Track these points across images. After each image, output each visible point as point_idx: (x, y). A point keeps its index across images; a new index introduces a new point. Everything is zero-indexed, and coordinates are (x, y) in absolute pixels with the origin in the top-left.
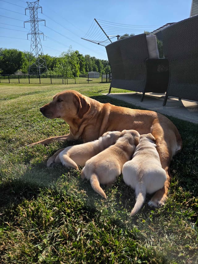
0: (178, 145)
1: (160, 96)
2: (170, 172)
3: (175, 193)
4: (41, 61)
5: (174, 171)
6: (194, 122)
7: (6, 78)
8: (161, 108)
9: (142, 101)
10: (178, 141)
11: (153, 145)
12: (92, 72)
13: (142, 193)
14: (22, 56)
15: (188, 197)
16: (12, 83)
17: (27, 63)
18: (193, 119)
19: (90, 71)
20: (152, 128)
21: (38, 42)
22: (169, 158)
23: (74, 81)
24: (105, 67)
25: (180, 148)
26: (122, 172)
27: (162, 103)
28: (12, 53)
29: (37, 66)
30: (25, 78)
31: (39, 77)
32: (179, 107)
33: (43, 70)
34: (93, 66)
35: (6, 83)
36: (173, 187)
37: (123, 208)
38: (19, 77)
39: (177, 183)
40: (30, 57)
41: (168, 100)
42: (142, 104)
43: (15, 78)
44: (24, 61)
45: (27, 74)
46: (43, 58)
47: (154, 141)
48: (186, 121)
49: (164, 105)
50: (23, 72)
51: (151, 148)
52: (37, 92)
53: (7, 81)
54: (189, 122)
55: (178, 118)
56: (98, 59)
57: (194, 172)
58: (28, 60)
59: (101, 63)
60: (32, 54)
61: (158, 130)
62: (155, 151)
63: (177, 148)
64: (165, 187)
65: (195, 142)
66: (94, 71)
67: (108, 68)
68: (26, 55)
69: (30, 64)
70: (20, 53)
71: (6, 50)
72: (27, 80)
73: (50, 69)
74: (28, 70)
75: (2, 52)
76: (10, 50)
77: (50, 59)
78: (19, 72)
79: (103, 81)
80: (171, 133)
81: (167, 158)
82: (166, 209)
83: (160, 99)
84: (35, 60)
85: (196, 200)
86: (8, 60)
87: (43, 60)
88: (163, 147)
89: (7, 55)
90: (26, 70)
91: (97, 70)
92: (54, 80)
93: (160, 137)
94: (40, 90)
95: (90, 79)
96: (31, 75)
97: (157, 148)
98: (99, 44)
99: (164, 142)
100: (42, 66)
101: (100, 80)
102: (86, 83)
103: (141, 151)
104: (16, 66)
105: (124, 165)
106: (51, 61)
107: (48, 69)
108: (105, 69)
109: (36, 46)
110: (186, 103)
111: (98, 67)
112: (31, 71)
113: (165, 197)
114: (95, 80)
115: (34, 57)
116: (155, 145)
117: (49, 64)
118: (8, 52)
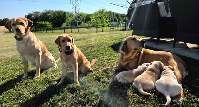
0: (186, 72)
1: (170, 40)
2: (183, 86)
3: (186, 96)
4: (78, 17)
5: (185, 86)
6: (196, 58)
7: (56, 30)
8: (172, 49)
9: (157, 44)
10: (186, 70)
11: (172, 71)
12: (114, 22)
13: (168, 95)
14: (66, 15)
15: (194, 98)
16: (60, 33)
17: (69, 19)
18: (195, 56)
19: (112, 21)
20: (169, 62)
21: (77, 5)
22: (182, 79)
23: (102, 30)
24: (123, 18)
25: (187, 74)
26: (156, 85)
27: (172, 45)
28: (60, 13)
29: (76, 20)
30: (68, 29)
31: (78, 28)
32: (184, 48)
33: (80, 23)
34: (114, 18)
35: (56, 33)
36: (186, 94)
37: (159, 103)
38: (64, 29)
39: (187, 91)
40: (71, 15)
41: (176, 43)
42: (157, 46)
43: (61, 29)
44: (67, 17)
45: (69, 26)
46: (80, 15)
47: (173, 69)
48: (190, 58)
49: (174, 47)
50: (66, 25)
51: (171, 73)
52: (80, 39)
53: (57, 31)
54: (193, 59)
55: (185, 56)
56: (118, 14)
57: (197, 86)
58: (70, 17)
59: (120, 16)
60: (73, 13)
61: (173, 63)
62: (173, 75)
63: (186, 74)
64: (181, 94)
65: (197, 71)
66: (115, 22)
67: (125, 19)
68: (68, 13)
69: (71, 19)
70: (65, 13)
71: (56, 11)
72: (69, 30)
73: (84, 22)
74: (70, 24)
75: (53, 13)
76: (58, 11)
77: (84, 15)
78: (64, 25)
79: (123, 29)
80: (182, 65)
81: (181, 79)
82: (182, 103)
83: (170, 43)
84: (74, 16)
85: (198, 99)
86: (57, 17)
87: (80, 16)
88: (178, 73)
89: (56, 14)
90: (69, 24)
91: (117, 21)
92: (88, 30)
93: (175, 67)
94: (82, 38)
95: (113, 28)
96: (72, 27)
97: (174, 73)
98: (122, 6)
99: (178, 70)
100: (79, 20)
101: (120, 28)
102: (110, 31)
103: (165, 75)
104: (62, 21)
105: (157, 82)
106: (85, 16)
107: (83, 22)
108: (123, 20)
109: (76, 7)
110: (190, 45)
111: (118, 19)
112: (71, 24)
113: (181, 98)
114: (116, 28)
115: (73, 15)
116: (173, 71)
117: (83, 19)
118: (57, 12)
